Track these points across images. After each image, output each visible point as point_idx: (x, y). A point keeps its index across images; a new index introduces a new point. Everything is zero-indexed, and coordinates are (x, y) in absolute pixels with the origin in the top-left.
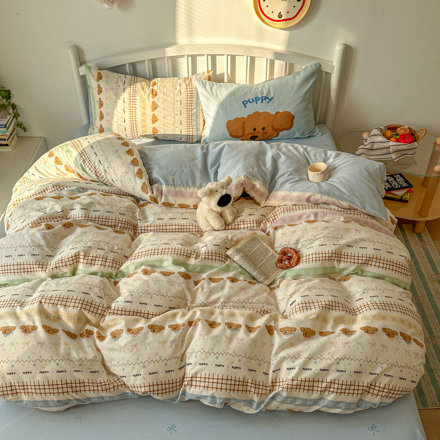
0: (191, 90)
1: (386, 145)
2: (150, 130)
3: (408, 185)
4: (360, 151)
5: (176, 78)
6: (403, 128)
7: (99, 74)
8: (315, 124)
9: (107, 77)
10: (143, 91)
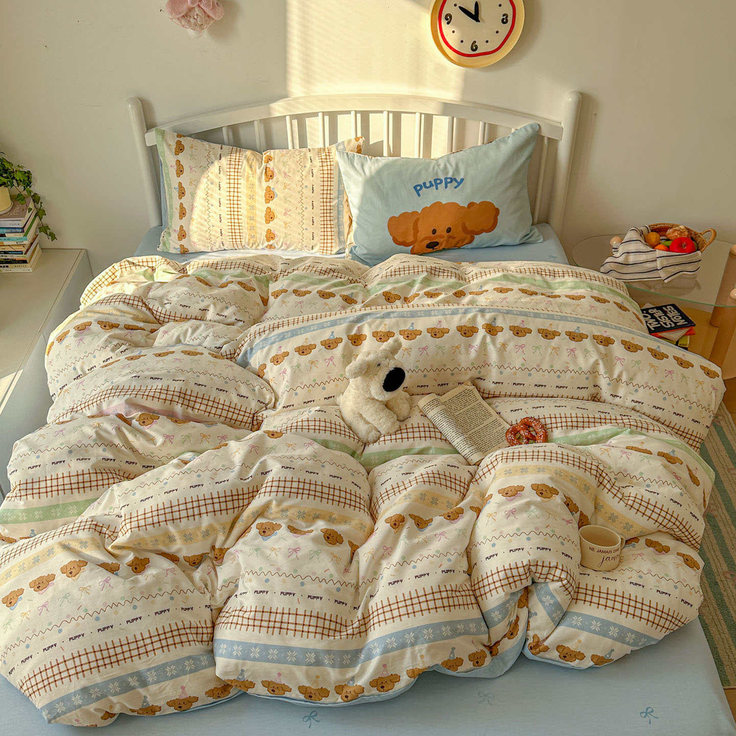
0: (329, 169)
1: (650, 256)
2: (261, 234)
3: (686, 323)
4: (607, 267)
5: (304, 150)
6: (677, 228)
7: (179, 143)
8: (532, 225)
9: (192, 147)
10: (252, 170)
